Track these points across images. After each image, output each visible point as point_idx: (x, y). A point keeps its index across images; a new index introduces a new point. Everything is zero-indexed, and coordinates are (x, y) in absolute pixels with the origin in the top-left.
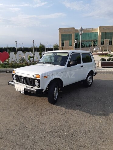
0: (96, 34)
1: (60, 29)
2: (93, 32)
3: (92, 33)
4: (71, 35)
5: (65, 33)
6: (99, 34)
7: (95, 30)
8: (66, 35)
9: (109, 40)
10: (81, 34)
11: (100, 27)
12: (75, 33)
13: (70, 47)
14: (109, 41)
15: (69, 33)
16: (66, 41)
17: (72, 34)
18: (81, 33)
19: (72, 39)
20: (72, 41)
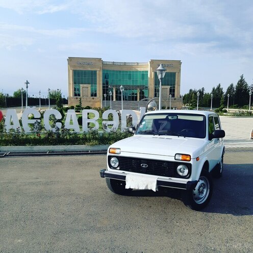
0: (144, 75)
1: (70, 60)
2: (139, 69)
3: (137, 71)
4: (94, 73)
5: (81, 69)
6: (151, 75)
7: (141, 66)
8: (85, 73)
9: (169, 87)
10: (161, 79)
11: (152, 62)
12: (103, 70)
13: (93, 99)
14: (168, 90)
15: (90, 69)
16: (85, 85)
17: (98, 72)
18: (162, 76)
19: (98, 82)
20: (98, 85)
